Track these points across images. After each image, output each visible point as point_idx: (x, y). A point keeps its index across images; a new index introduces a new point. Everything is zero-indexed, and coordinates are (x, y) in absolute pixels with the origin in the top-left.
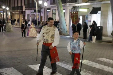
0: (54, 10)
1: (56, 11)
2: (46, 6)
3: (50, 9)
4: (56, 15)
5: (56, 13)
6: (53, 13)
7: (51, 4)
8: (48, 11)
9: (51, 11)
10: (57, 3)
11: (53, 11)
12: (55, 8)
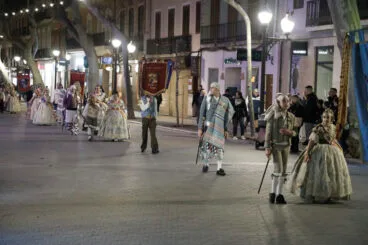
0: (324, 48)
1: (332, 53)
2: (287, 35)
3: (304, 45)
4: (331, 69)
5: (332, 63)
6: (317, 63)
7: (310, 23)
8: (295, 52)
9: (311, 52)
10: (337, 17)
11: (321, 52)
12: (326, 42)
